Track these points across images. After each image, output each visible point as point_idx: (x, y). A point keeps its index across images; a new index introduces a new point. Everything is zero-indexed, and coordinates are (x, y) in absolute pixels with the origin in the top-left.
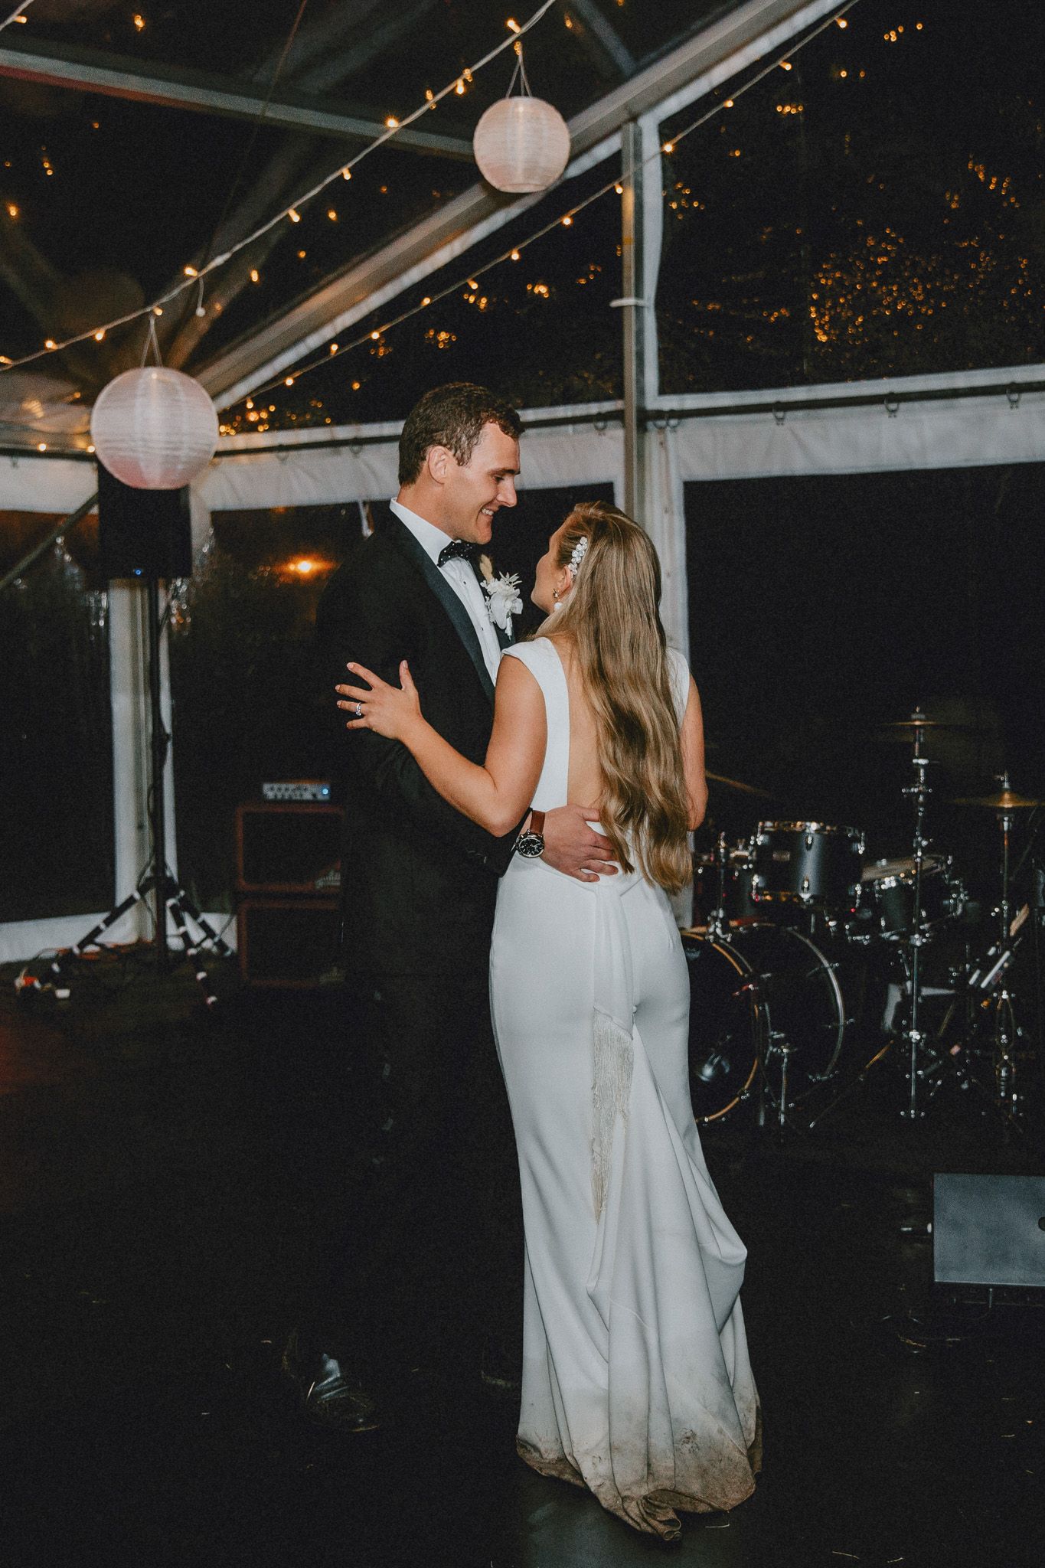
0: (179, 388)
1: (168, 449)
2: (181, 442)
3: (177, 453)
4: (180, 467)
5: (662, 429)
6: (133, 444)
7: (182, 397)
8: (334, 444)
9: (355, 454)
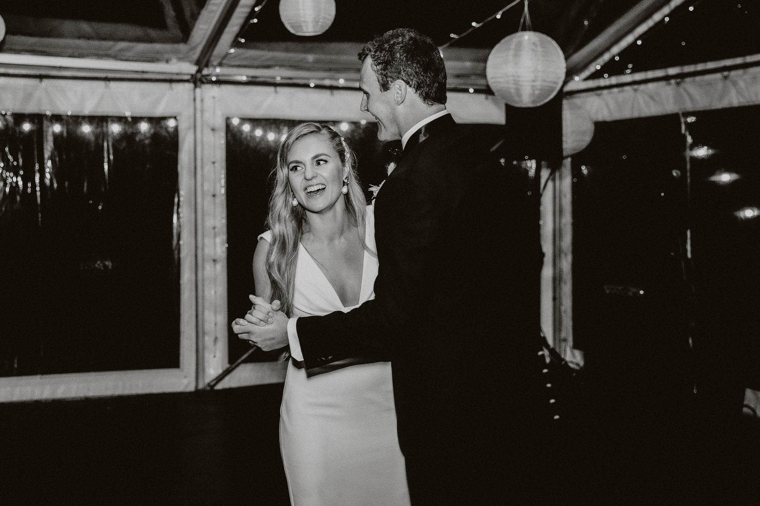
8: (667, 78)
9: (678, 84)
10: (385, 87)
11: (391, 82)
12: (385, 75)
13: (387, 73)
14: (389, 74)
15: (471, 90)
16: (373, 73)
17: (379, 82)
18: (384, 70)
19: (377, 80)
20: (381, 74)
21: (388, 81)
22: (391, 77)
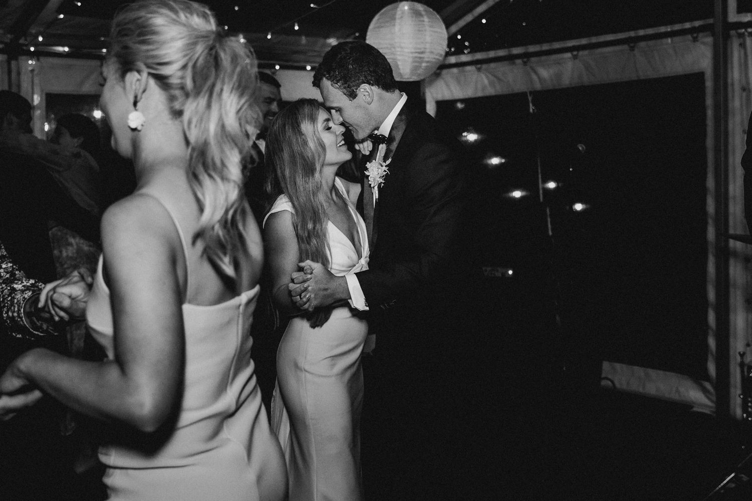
0: (423, 13)
1: (416, 52)
2: (425, 49)
3: (422, 56)
4: (424, 65)
5: (741, 36)
6: (393, 50)
7: (426, 19)
8: (511, 58)
9: (525, 63)
10: (352, 95)
11: (357, 89)
12: (348, 87)
13: (349, 85)
14: (351, 84)
15: (309, 68)
16: (337, 90)
17: (345, 94)
18: (346, 83)
19: (342, 93)
20: (345, 88)
21: (353, 90)
22: (354, 86)
